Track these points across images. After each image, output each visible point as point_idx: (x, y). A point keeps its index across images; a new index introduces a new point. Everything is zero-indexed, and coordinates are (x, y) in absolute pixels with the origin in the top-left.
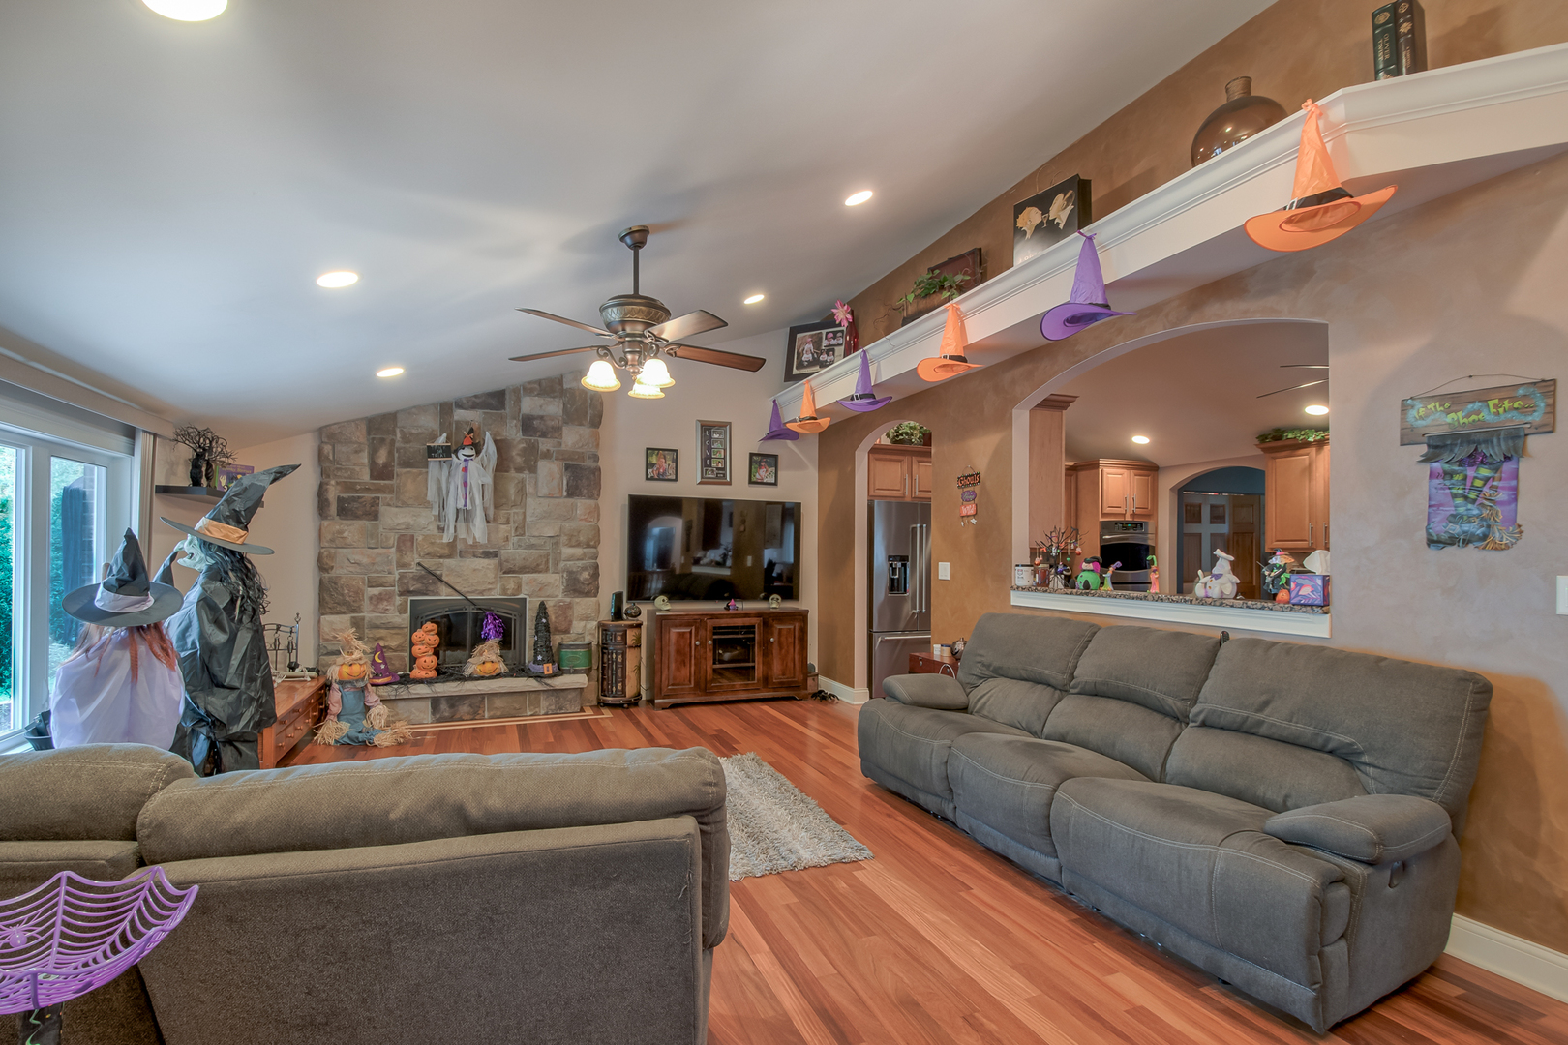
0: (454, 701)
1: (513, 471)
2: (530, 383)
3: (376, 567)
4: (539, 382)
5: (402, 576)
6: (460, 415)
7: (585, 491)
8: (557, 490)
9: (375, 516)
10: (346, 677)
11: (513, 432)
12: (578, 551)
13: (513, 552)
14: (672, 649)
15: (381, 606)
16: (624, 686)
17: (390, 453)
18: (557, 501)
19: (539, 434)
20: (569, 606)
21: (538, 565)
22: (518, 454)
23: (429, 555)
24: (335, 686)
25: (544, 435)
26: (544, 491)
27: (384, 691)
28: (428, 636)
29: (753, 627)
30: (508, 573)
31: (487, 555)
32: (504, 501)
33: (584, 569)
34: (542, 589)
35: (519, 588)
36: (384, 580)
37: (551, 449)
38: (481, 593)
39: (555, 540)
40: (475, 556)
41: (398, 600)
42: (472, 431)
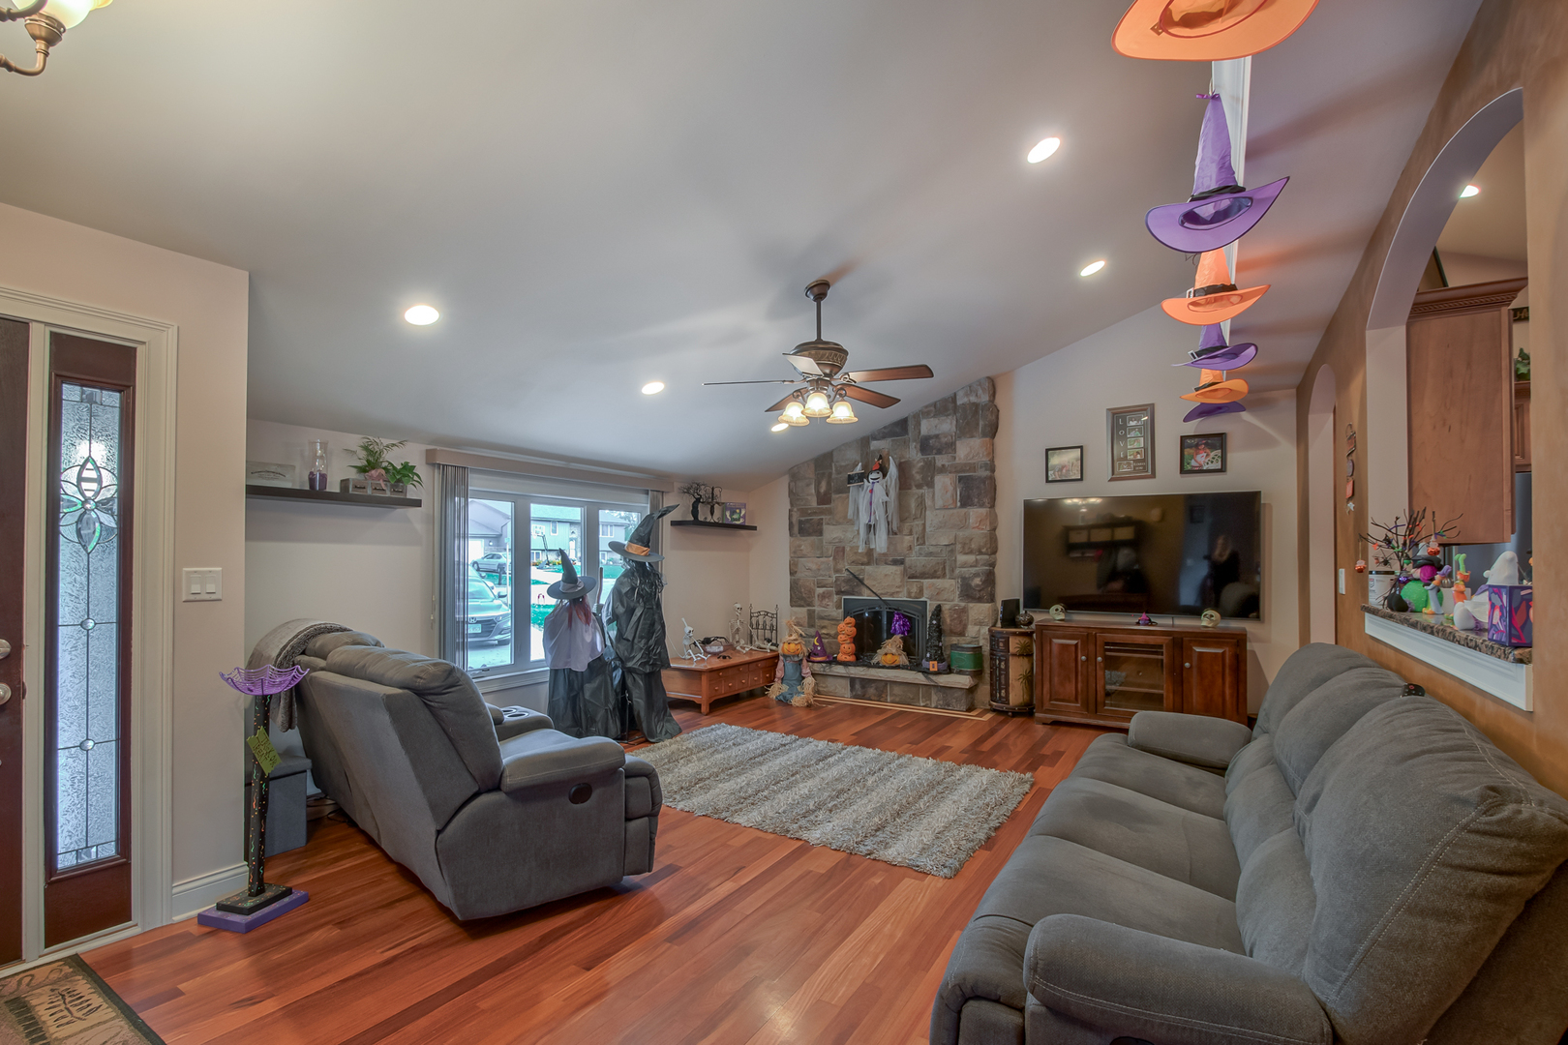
0: (866, 682)
1: (914, 488)
2: (926, 407)
3: (821, 572)
4: (935, 405)
5: (837, 579)
6: (875, 445)
7: (976, 500)
8: (951, 502)
9: (820, 533)
10: (786, 653)
11: (913, 454)
12: (971, 558)
13: (916, 560)
14: (1055, 662)
15: (824, 602)
16: (1007, 693)
17: (829, 484)
18: (951, 511)
19: (934, 451)
20: (964, 610)
21: (935, 571)
22: (917, 473)
23: (853, 562)
24: (781, 658)
25: (939, 452)
26: (939, 503)
27: (817, 668)
28: (846, 628)
29: (1161, 646)
30: (912, 578)
31: (895, 562)
32: (907, 514)
33: (976, 575)
34: (942, 593)
35: (921, 592)
36: (826, 582)
37: (947, 464)
38: (892, 595)
39: (951, 548)
40: (886, 564)
41: (835, 598)
42: (881, 457)
